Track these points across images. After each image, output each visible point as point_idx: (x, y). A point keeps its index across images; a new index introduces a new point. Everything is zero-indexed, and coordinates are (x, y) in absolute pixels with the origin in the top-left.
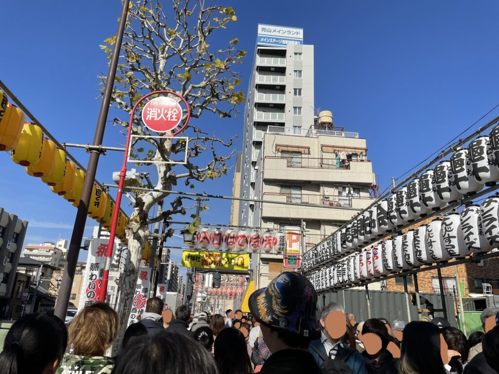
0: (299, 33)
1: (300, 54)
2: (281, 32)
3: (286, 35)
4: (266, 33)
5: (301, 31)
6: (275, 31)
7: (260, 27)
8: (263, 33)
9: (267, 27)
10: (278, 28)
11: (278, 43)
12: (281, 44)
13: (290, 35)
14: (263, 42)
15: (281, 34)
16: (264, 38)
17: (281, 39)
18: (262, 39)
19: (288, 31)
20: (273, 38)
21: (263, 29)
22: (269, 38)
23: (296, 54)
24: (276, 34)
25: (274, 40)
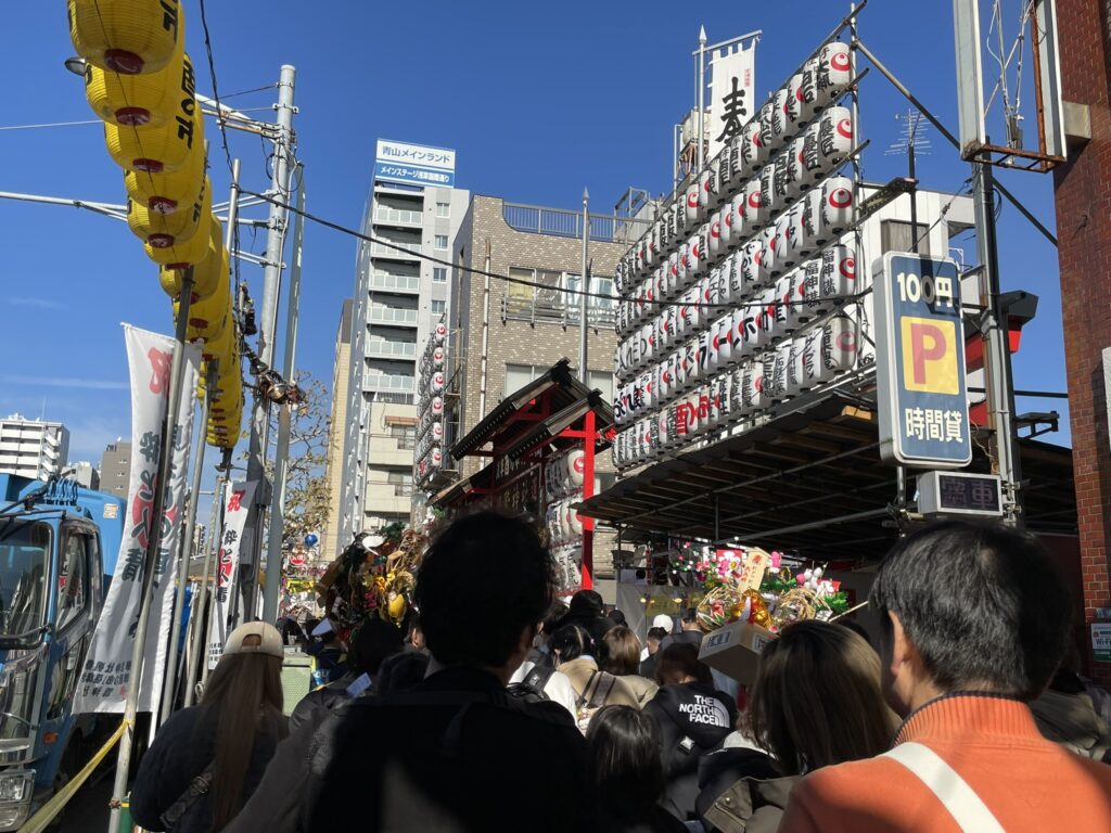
0: (447, 159)
1: (447, 205)
2: (417, 155)
3: (425, 161)
4: (391, 157)
5: (451, 155)
6: (406, 153)
7: (381, 144)
8: (386, 156)
9: (392, 145)
10: (411, 148)
11: (410, 177)
12: (416, 179)
13: (433, 163)
14: (385, 174)
15: (416, 161)
16: (388, 166)
17: (416, 169)
18: (384, 170)
19: (430, 155)
20: (402, 168)
21: (386, 150)
22: (396, 167)
23: (439, 204)
24: (408, 159)
25: (405, 171)
